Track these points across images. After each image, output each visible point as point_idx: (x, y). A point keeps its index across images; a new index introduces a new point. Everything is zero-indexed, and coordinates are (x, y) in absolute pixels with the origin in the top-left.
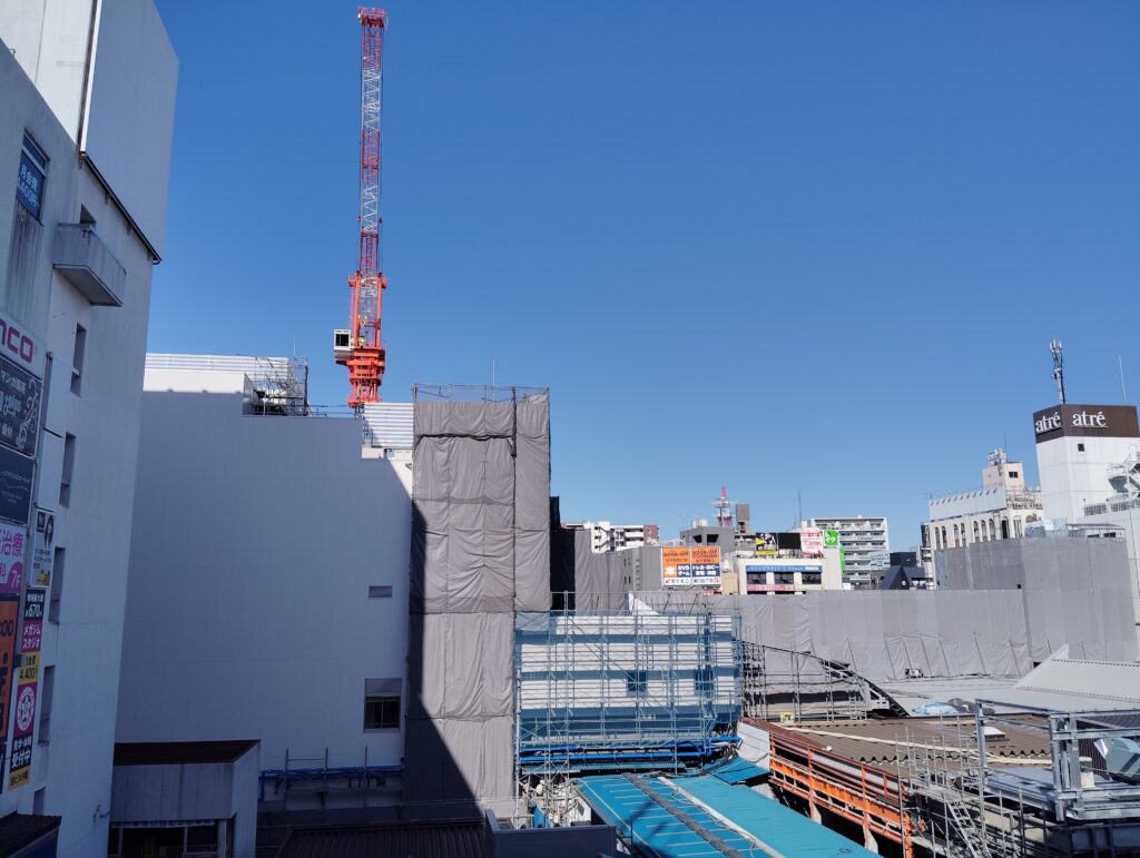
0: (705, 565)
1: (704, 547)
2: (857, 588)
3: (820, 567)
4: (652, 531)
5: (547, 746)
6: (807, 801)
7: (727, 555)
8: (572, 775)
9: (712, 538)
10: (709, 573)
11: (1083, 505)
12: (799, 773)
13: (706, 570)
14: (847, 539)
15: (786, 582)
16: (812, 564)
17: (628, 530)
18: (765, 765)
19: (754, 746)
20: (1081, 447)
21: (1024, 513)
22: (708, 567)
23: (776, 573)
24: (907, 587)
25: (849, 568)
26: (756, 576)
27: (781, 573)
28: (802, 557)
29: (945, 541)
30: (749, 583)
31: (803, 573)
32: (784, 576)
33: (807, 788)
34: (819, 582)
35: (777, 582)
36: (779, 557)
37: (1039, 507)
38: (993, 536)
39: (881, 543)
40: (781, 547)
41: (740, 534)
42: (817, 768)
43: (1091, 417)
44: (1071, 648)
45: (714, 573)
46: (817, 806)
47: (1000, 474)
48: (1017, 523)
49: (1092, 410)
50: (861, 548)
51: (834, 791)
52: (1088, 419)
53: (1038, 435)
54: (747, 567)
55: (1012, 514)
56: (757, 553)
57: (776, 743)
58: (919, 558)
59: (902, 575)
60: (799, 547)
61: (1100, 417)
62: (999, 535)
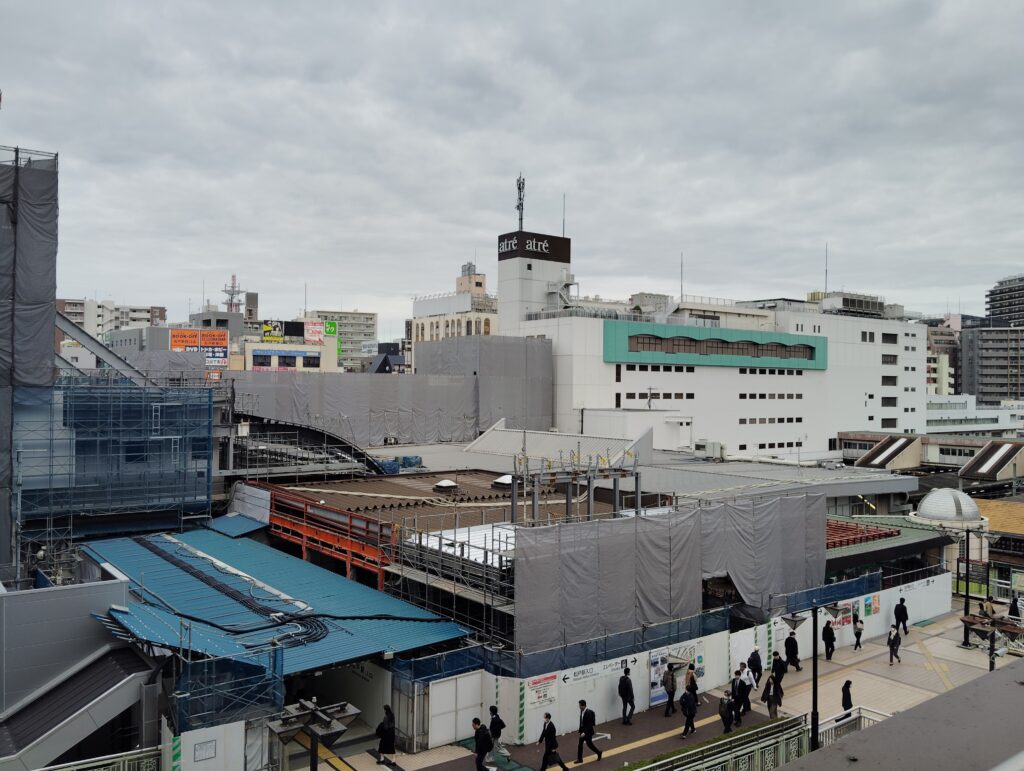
0: (213, 347)
1: (213, 329)
2: (350, 370)
3: (319, 353)
4: (160, 313)
5: (48, 515)
6: (301, 546)
7: (235, 339)
8: (75, 540)
9: (222, 323)
10: (217, 355)
11: (526, 312)
12: (294, 524)
13: (213, 352)
14: (344, 329)
15: (289, 365)
16: (311, 350)
17: (134, 311)
18: (266, 520)
19: (255, 505)
20: (529, 267)
21: (483, 316)
22: (216, 349)
23: (280, 357)
24: (390, 372)
25: (344, 355)
26: (261, 360)
27: (285, 357)
28: (304, 343)
29: (423, 335)
30: (254, 364)
31: (304, 358)
32: (287, 361)
33: (301, 536)
34: (318, 365)
35: (280, 364)
36: (284, 342)
37: (495, 311)
38: (459, 333)
39: (370, 335)
40: (285, 334)
41: (248, 320)
42: (312, 519)
43: (539, 243)
44: (506, 421)
45: (222, 355)
46: (308, 549)
47: (470, 282)
48: (478, 323)
49: (540, 237)
50: (356, 338)
51: (325, 535)
52: (537, 245)
53: (500, 254)
54: (254, 351)
55: (473, 316)
56: (264, 338)
57: (276, 500)
58: (400, 347)
59: (385, 362)
60: (303, 335)
61: (545, 244)
62: (464, 332)
